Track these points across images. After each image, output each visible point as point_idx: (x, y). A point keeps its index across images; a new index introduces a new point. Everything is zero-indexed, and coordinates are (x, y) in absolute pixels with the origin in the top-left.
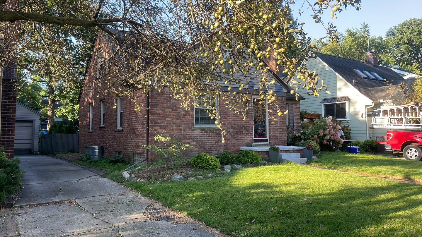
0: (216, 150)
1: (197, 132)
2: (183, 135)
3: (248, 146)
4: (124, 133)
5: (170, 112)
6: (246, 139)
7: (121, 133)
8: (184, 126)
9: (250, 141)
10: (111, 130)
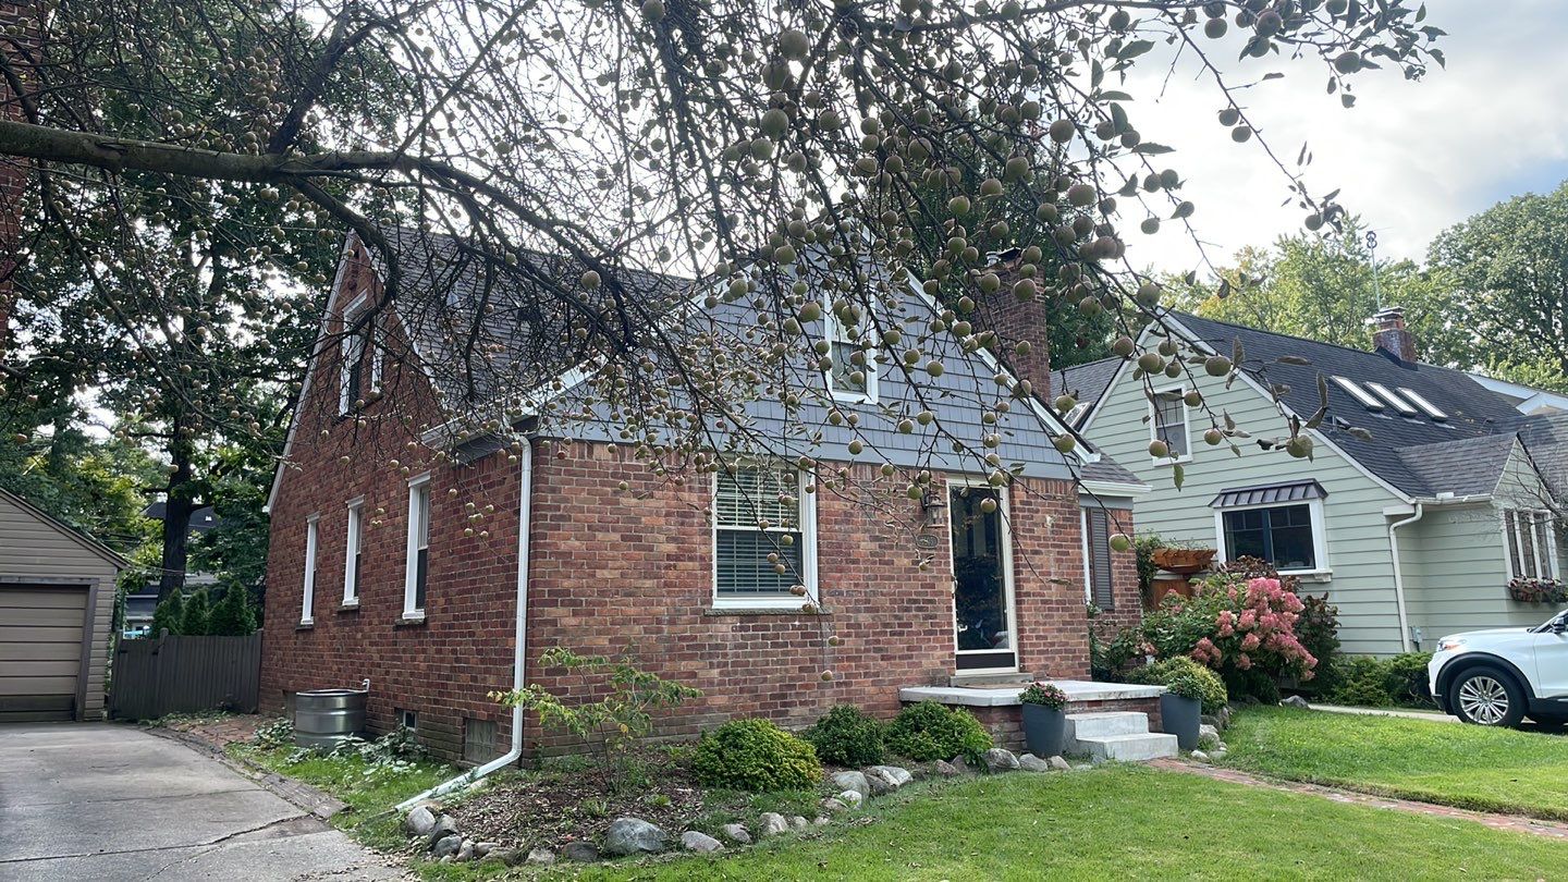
0: (801, 703)
1: (725, 628)
2: (669, 639)
3: (933, 682)
4: (432, 635)
5: (614, 547)
6: (927, 656)
7: (418, 636)
8: (673, 604)
9: (943, 663)
10: (382, 623)
